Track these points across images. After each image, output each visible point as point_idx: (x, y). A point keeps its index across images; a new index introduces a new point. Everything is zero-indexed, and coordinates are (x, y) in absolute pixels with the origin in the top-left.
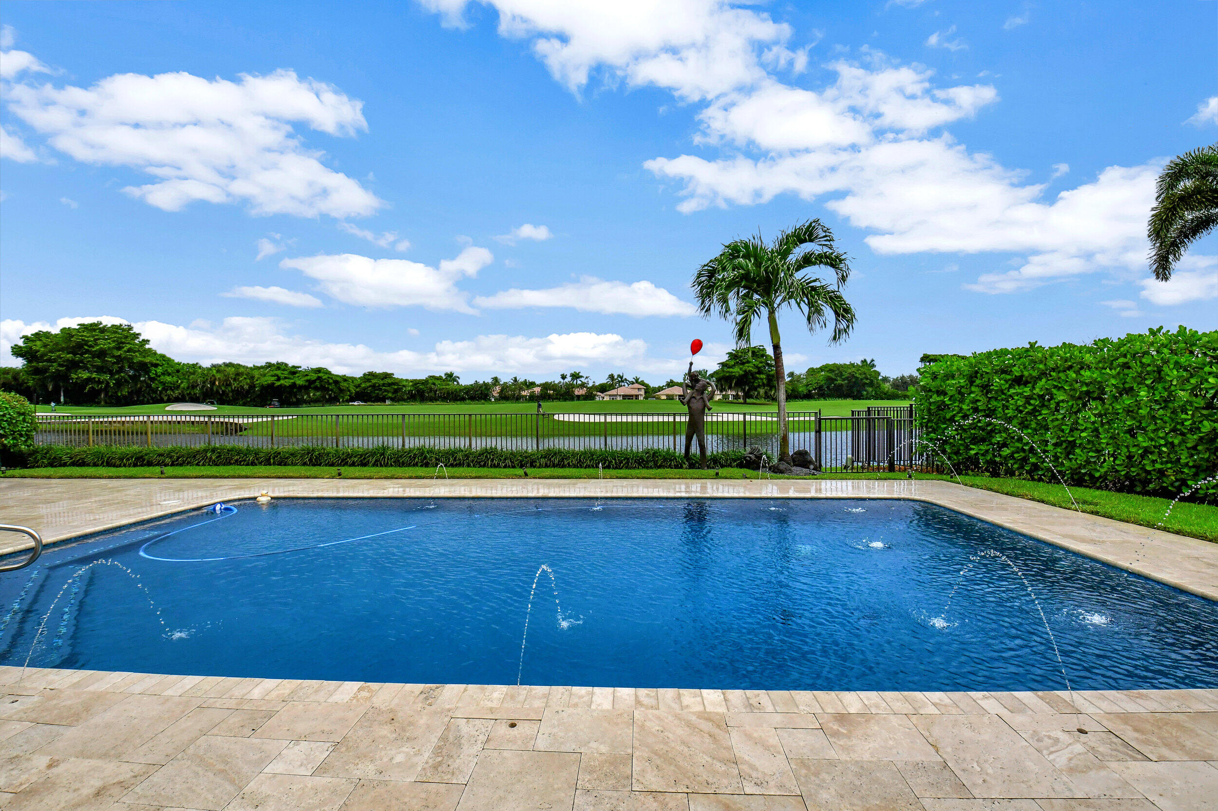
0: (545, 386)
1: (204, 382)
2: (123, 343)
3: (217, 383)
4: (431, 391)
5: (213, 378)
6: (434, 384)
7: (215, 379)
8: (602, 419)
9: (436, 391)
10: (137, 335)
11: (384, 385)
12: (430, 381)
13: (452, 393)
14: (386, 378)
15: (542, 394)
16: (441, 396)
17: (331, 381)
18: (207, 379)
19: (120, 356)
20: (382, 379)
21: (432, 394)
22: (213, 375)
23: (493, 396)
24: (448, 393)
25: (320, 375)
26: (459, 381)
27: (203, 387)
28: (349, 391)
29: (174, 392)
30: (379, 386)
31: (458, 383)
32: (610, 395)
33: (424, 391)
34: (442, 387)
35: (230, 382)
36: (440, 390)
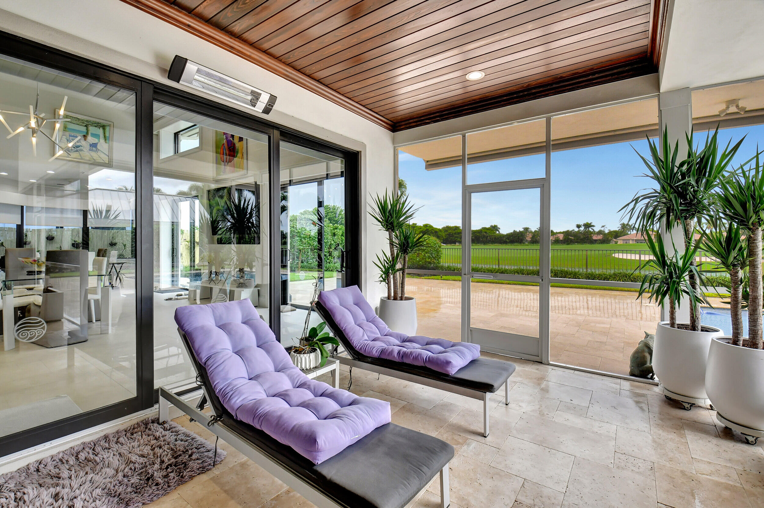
0: (567, 234)
4: (484, 237)
6: (486, 233)
8: (637, 257)
9: (488, 237)
11: (455, 233)
12: (483, 231)
13: (498, 238)
14: (456, 229)
15: (565, 239)
16: (490, 241)
17: (433, 232)
20: (454, 230)
21: (485, 239)
23: (527, 241)
24: (495, 238)
25: (427, 228)
26: (500, 230)
28: (443, 237)
30: (452, 234)
31: (499, 232)
32: (623, 240)
33: (479, 237)
34: (491, 234)
36: (490, 236)
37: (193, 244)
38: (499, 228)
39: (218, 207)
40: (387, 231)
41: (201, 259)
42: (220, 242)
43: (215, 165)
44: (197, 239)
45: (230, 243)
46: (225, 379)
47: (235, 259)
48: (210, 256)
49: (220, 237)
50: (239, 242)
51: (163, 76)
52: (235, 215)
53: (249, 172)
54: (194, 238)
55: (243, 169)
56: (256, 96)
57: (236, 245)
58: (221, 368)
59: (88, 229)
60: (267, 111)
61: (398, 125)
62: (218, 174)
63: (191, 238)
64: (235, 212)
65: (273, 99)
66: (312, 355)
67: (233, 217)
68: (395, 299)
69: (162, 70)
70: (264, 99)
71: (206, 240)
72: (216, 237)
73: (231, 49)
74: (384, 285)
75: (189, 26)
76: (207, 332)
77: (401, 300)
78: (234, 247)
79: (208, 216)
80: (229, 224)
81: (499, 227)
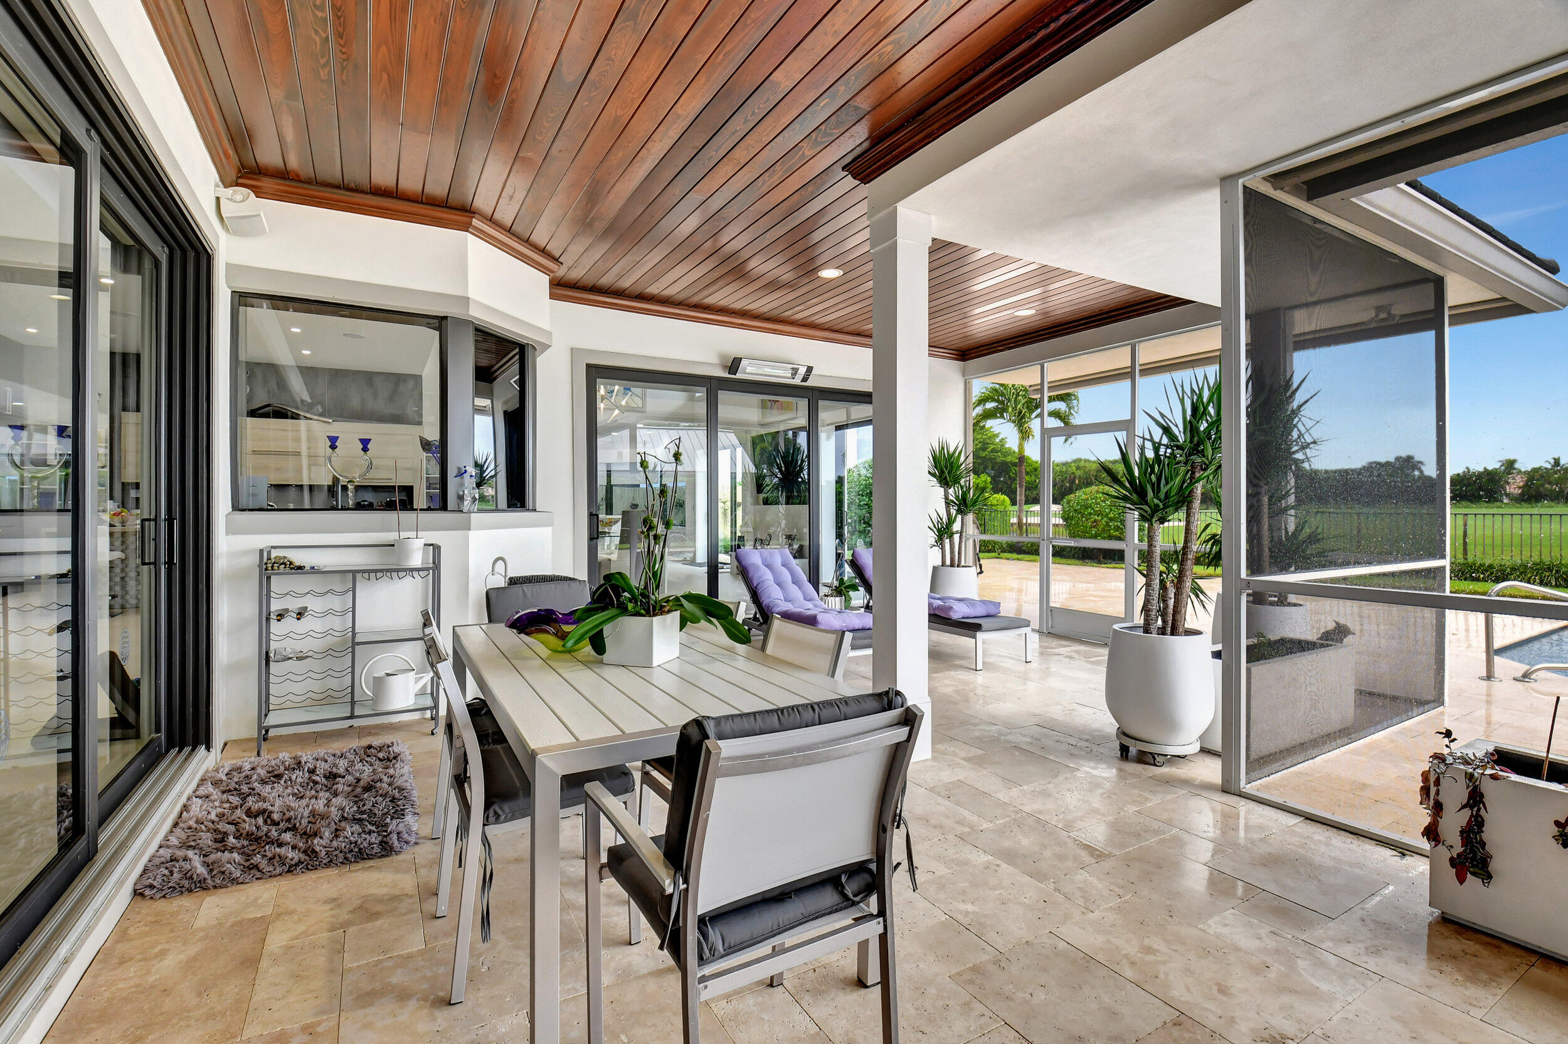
1: (1063, 481)
2: (988, 444)
3: (1077, 482)
5: (1072, 476)
7: (1075, 477)
10: (997, 435)
18: (1066, 478)
19: (985, 457)
22: (1073, 473)
26: (1423, 468)
27: (1061, 486)
29: (1032, 493)
31: (1421, 472)
35: (1091, 480)
37: (734, 505)
38: (1421, 463)
39: (763, 445)
40: (941, 487)
41: (745, 524)
42: (766, 502)
43: (760, 410)
44: (739, 499)
45: (777, 503)
46: (769, 597)
47: (783, 525)
48: (755, 520)
49: (765, 496)
50: (787, 503)
51: (725, 371)
52: (783, 469)
53: (798, 413)
54: (735, 497)
55: (792, 410)
56: (795, 371)
57: (784, 506)
58: (766, 591)
59: (612, 486)
60: (805, 379)
61: (966, 353)
62: (763, 416)
63: (732, 497)
64: (783, 465)
65: (810, 369)
66: (838, 599)
67: (781, 471)
68: (952, 565)
69: (724, 367)
70: (802, 371)
71: (749, 500)
72: (762, 496)
73: (774, 331)
74: (937, 551)
75: (742, 325)
76: (757, 567)
77: (958, 567)
78: (782, 508)
79: (753, 469)
80: (776, 479)
81: (1417, 458)
